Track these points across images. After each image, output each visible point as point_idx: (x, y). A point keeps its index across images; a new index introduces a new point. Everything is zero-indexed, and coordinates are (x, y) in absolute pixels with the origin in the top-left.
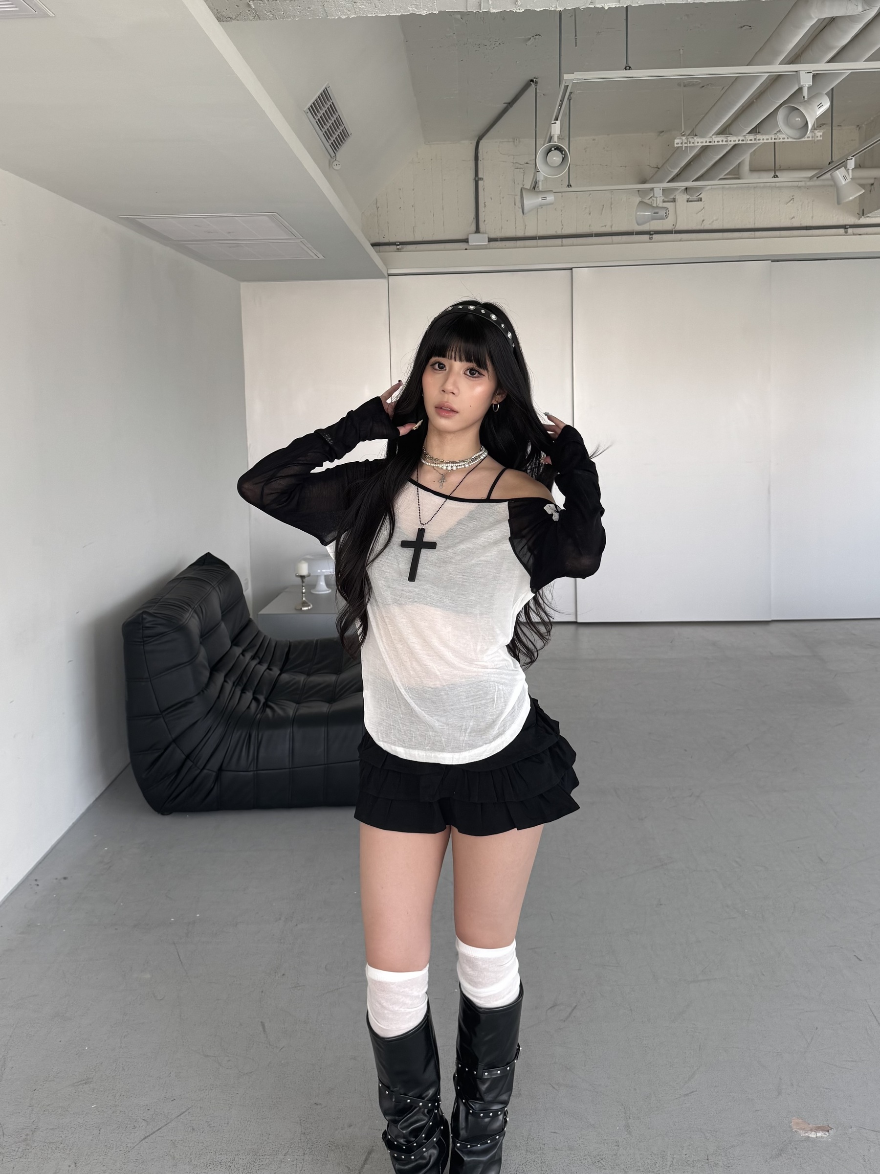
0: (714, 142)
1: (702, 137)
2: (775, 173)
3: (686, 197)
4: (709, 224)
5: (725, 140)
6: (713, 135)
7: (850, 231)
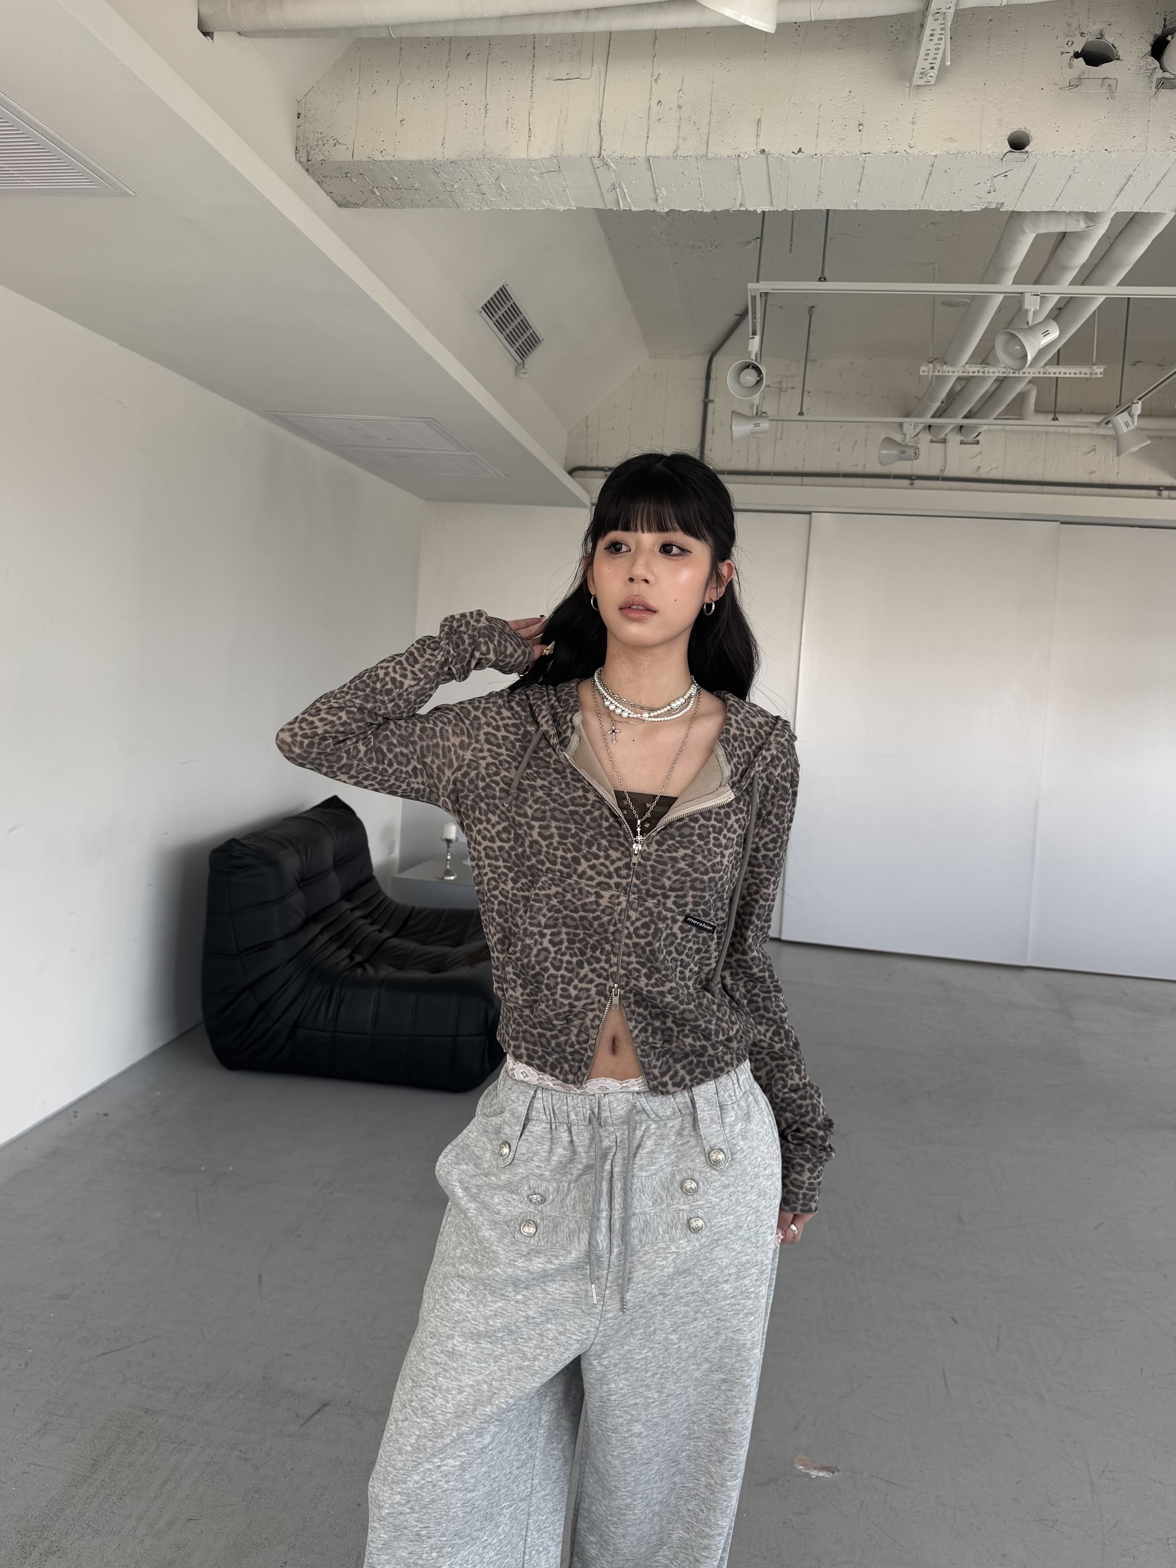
0: (968, 372)
1: (953, 364)
2: (1055, 415)
3: (960, 438)
4: (987, 473)
5: (982, 370)
6: (966, 364)
7: (1165, 493)
